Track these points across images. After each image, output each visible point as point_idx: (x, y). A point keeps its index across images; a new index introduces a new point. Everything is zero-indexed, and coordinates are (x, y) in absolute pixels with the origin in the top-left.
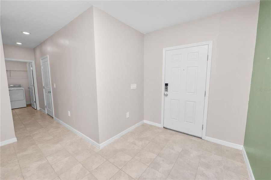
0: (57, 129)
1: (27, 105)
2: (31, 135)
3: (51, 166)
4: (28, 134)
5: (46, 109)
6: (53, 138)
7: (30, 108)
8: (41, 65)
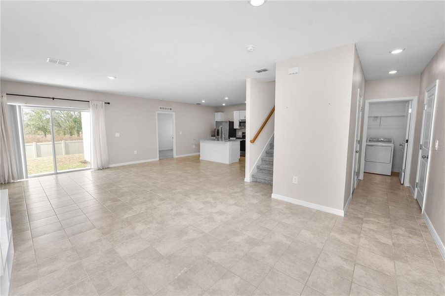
0: (411, 236)
1: (392, 172)
2: (364, 219)
3: (352, 283)
4: (362, 215)
5: (416, 189)
6: (391, 244)
7: (395, 179)
8: (425, 102)
